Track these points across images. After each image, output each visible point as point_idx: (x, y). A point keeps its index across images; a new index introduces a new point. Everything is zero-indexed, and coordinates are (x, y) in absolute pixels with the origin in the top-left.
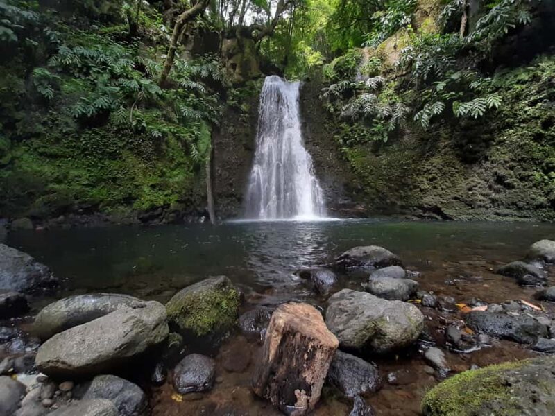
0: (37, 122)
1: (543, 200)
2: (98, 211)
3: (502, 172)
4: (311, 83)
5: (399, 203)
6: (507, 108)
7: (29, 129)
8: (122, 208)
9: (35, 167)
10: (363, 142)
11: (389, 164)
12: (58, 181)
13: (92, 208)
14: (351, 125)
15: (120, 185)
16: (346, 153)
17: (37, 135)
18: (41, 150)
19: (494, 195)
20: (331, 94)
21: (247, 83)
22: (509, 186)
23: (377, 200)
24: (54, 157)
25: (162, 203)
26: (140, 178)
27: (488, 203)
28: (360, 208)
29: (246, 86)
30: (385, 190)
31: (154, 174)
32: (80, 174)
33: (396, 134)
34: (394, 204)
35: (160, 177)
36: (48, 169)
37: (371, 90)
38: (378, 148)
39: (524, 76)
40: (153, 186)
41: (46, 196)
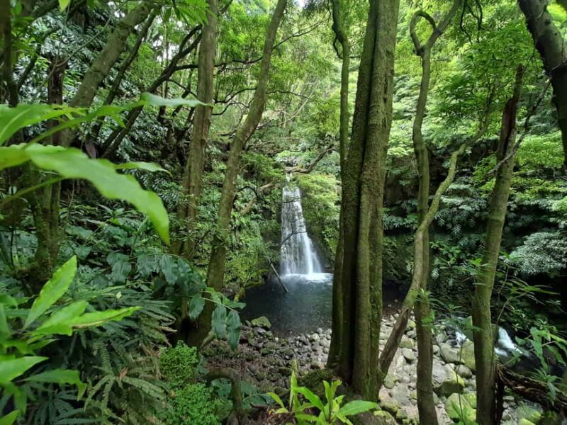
10: (334, 237)
14: (330, 227)
15: (232, 273)
16: (327, 242)
25: (250, 278)
40: (246, 271)
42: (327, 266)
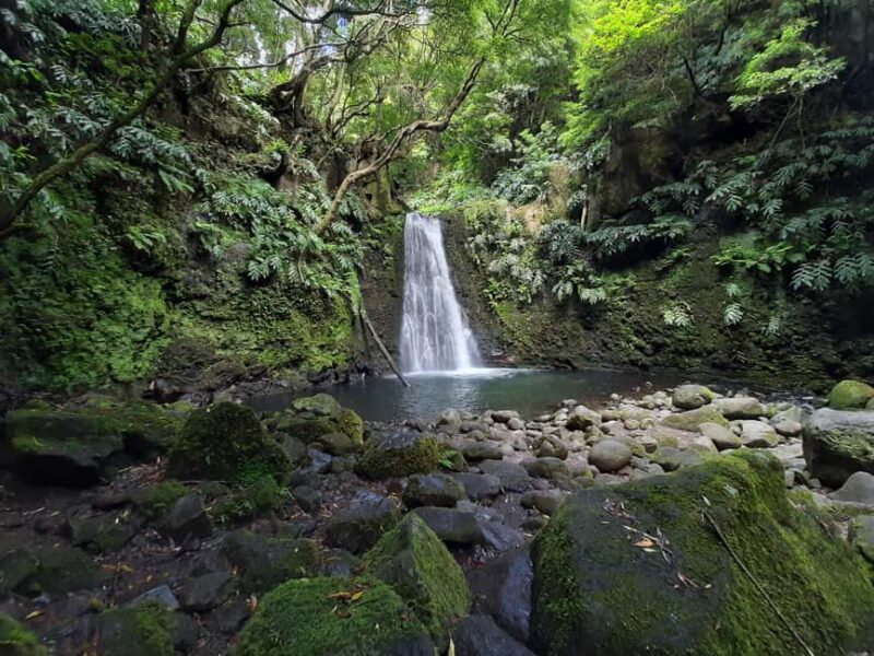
0: (201, 281)
1: (626, 359)
2: (266, 376)
3: (606, 340)
4: (453, 226)
5: (541, 355)
6: (609, 299)
7: (192, 291)
8: (289, 371)
9: (198, 331)
10: (508, 298)
11: (532, 322)
12: (224, 347)
13: (261, 374)
14: (499, 280)
15: (288, 347)
16: (494, 307)
17: (202, 297)
18: (205, 313)
19: (602, 355)
20: (477, 246)
21: (386, 219)
22: (610, 349)
23: (524, 353)
24: (220, 320)
25: (331, 364)
26: (307, 338)
27: (598, 359)
28: (511, 359)
29: (384, 222)
30: (530, 344)
31: (323, 333)
32: (247, 338)
33: (537, 297)
34: (537, 355)
35: (328, 336)
36: (212, 334)
37: (514, 252)
38: (522, 306)
39: (619, 281)
40: (322, 347)
41: (215, 365)
42: (495, 354)
